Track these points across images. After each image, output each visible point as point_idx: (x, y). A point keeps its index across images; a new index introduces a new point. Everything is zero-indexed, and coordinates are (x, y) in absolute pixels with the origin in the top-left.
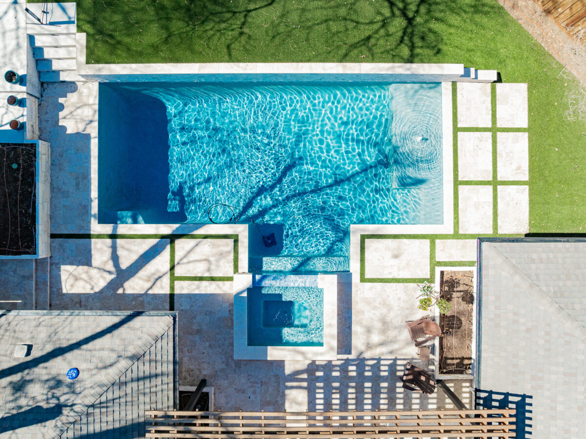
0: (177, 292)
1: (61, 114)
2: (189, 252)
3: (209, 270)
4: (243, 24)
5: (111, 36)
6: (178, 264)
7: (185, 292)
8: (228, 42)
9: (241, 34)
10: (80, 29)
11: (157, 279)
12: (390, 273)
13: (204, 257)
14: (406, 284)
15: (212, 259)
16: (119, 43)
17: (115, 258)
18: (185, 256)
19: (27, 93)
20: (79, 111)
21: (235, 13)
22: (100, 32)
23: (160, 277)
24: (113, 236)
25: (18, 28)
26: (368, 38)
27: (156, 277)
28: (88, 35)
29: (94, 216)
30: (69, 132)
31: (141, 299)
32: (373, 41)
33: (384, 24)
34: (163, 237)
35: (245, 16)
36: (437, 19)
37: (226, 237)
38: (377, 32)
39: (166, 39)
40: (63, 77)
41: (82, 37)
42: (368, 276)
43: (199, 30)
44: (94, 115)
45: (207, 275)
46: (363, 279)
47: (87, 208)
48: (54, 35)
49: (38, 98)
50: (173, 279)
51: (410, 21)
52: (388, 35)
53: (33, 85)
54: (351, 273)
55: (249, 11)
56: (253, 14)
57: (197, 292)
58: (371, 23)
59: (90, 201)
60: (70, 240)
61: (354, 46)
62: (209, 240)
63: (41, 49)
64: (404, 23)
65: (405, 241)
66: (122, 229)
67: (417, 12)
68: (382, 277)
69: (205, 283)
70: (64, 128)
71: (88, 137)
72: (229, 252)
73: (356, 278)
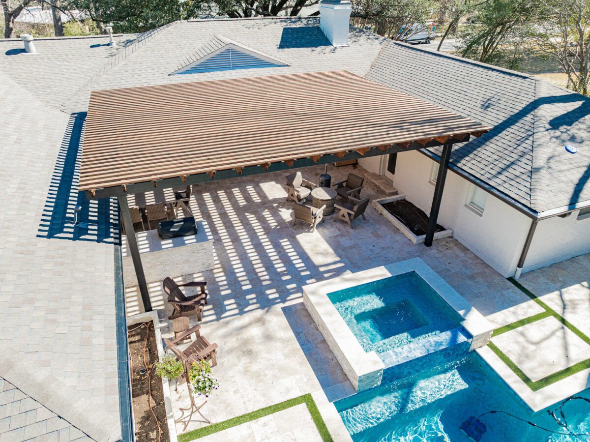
0: (532, 302)
2: (566, 346)
3: (523, 335)
6: (563, 328)
7: (524, 305)
11: (565, 305)
12: (265, 425)
14: (232, 417)
15: (531, 347)
18: (564, 338)
23: (564, 308)
42: (303, 405)
45: (520, 329)
46: (307, 399)
50: (550, 312)
54: (330, 401)
57: (511, 309)
69: (513, 320)
73: (320, 397)
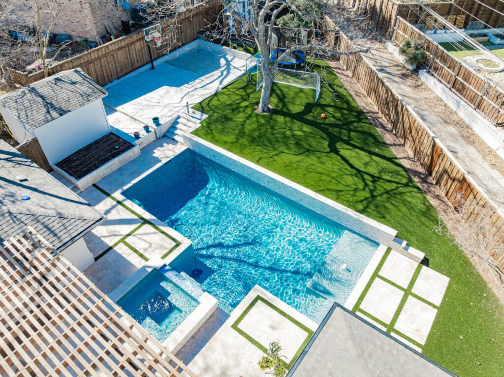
0: (115, 248)
1: (159, 148)
2: (146, 234)
3: (145, 250)
4: (276, 155)
5: (211, 130)
6: (134, 235)
7: (119, 252)
8: (261, 157)
9: (271, 157)
10: (201, 123)
11: (114, 235)
12: (259, 337)
13: (150, 242)
15: (154, 246)
16: (212, 134)
17: (108, 212)
18: (142, 234)
19: (155, 131)
20: (168, 151)
21: (275, 150)
22: (208, 127)
23: (117, 235)
24: (119, 203)
25: (178, 112)
26: (341, 191)
27: (115, 234)
28: (202, 126)
29: (123, 189)
30: (154, 155)
31: (94, 238)
32: (343, 193)
33: (356, 190)
34: (142, 218)
35: (279, 153)
36: (391, 203)
37: (174, 240)
38: (348, 191)
39: (234, 143)
40: (176, 137)
41: (199, 125)
42: (239, 326)
43: (253, 147)
44: (172, 156)
45: (141, 251)
46: (235, 326)
47: (124, 184)
48: (188, 120)
49: (157, 138)
50: (122, 241)
51: (373, 197)
52: (354, 195)
53: (160, 131)
54: (230, 316)
55: (283, 152)
56: (284, 154)
57: (125, 256)
58: (348, 186)
59: (129, 182)
60: (99, 191)
61: (329, 190)
62: (163, 235)
63: (178, 123)
64: (368, 195)
65: (288, 321)
66: (128, 203)
67: (380, 195)
68: (250, 335)
69: (135, 255)
70: (154, 153)
71: (159, 161)
72: (167, 248)
73: (230, 321)
